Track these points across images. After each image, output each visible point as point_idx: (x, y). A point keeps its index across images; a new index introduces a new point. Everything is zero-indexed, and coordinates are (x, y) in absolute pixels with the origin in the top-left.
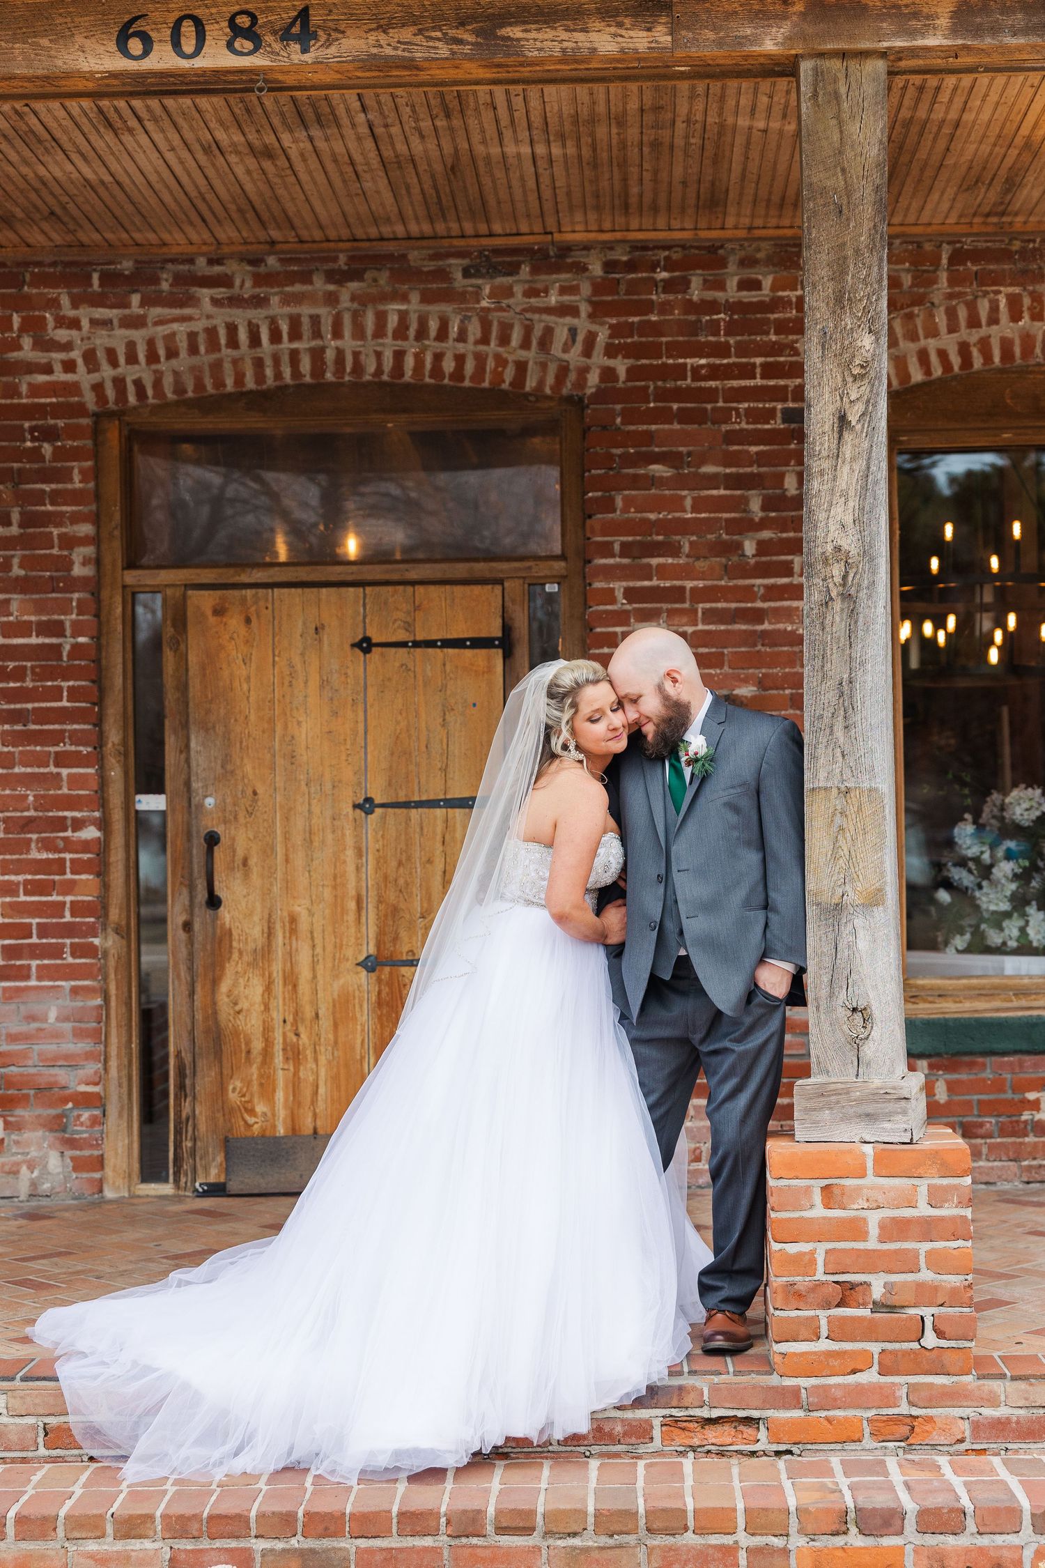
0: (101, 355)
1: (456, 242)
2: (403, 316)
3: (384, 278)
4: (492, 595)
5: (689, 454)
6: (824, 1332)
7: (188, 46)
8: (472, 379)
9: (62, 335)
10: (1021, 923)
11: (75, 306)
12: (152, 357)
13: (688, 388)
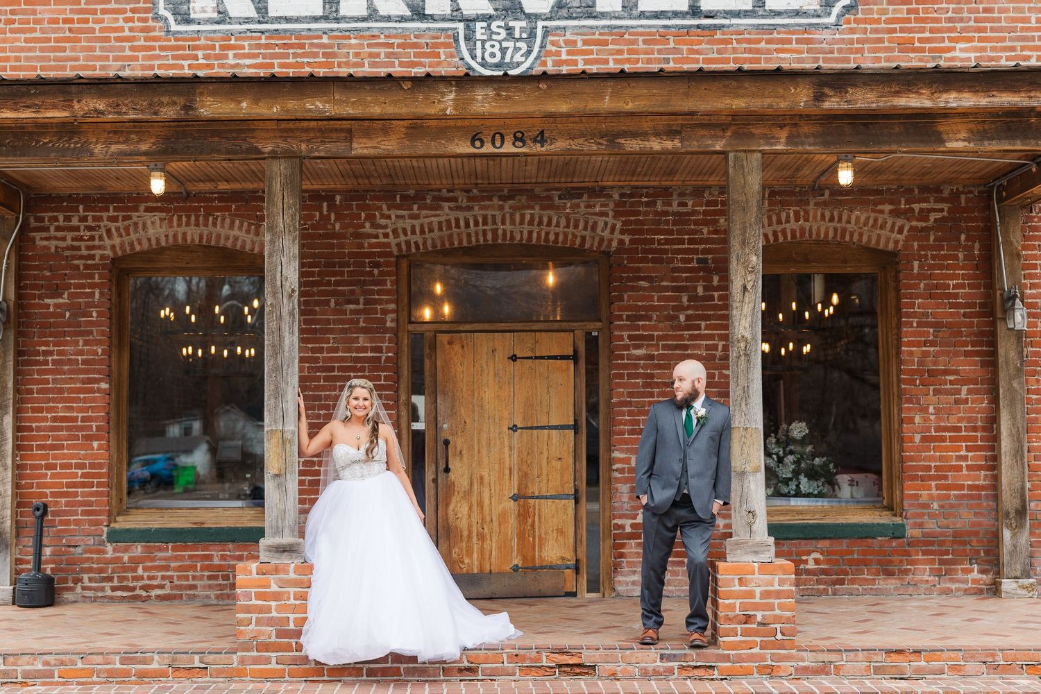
0: (400, 231)
1: (556, 185)
2: (532, 216)
3: (524, 199)
4: (569, 337)
5: (656, 277)
6: (739, 633)
7: (498, 144)
8: (562, 243)
9: (383, 222)
10: (796, 483)
11: (389, 210)
12: (423, 232)
13: (656, 248)
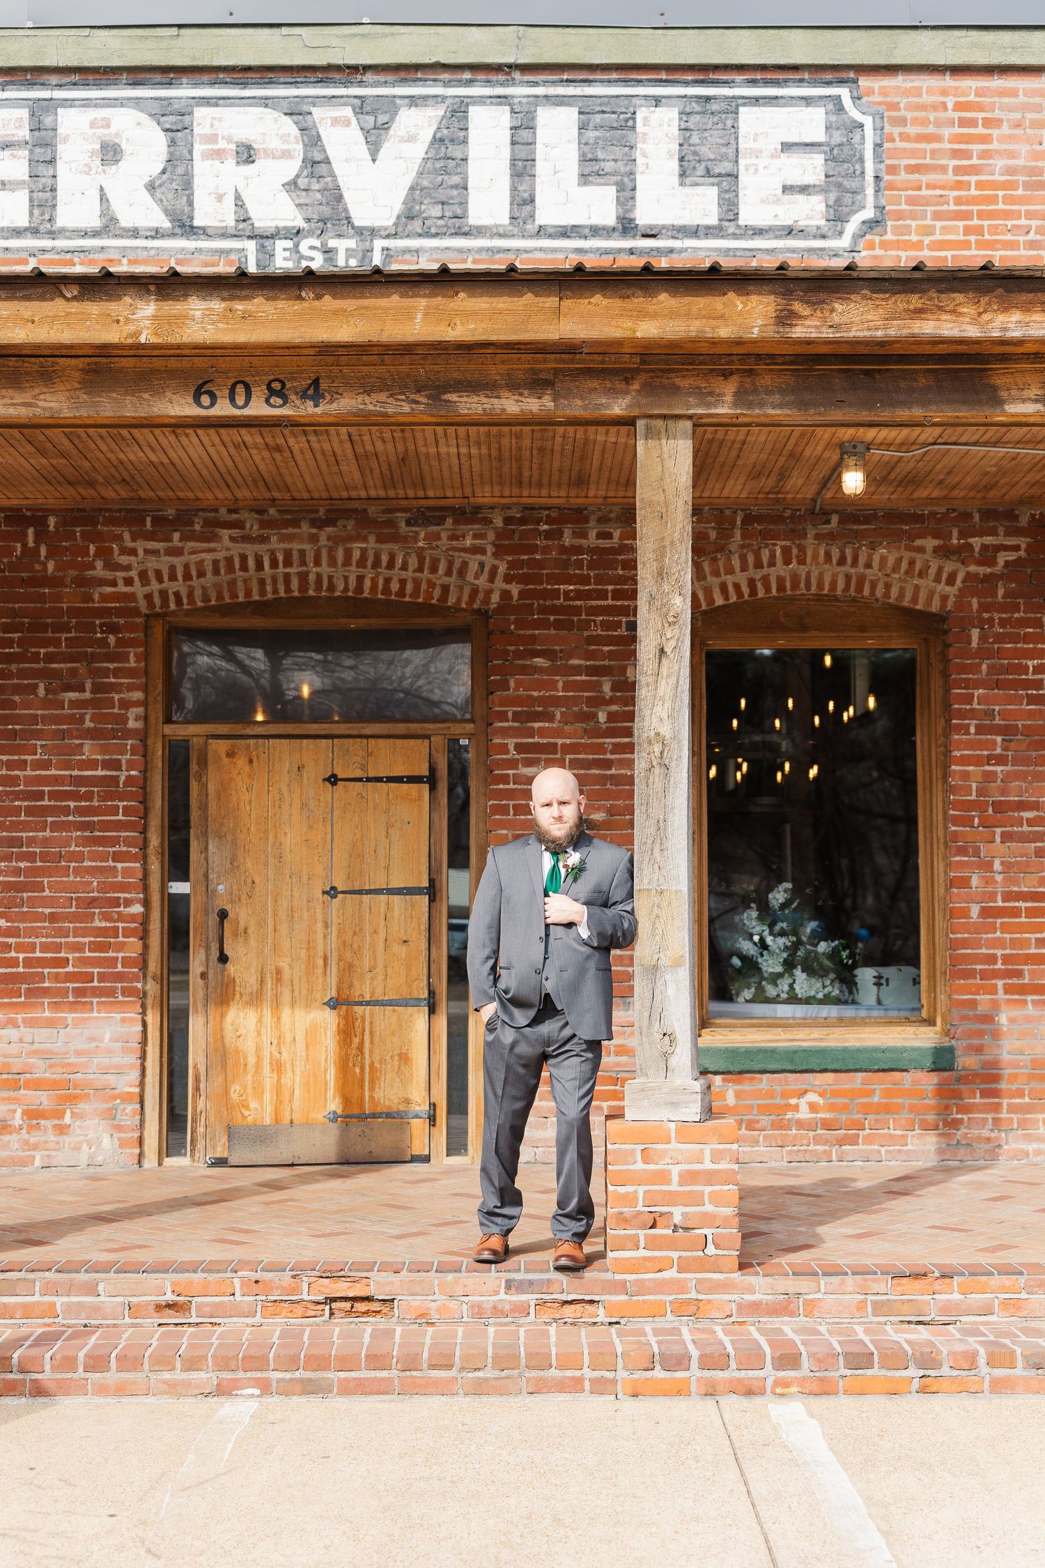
0: (151, 574)
1: (402, 502)
2: (364, 552)
3: (350, 524)
4: (422, 747)
5: (561, 651)
6: (642, 1244)
7: (240, 400)
8: (411, 596)
9: (124, 560)
10: (790, 981)
11: (134, 540)
12: (187, 577)
13: (561, 605)
